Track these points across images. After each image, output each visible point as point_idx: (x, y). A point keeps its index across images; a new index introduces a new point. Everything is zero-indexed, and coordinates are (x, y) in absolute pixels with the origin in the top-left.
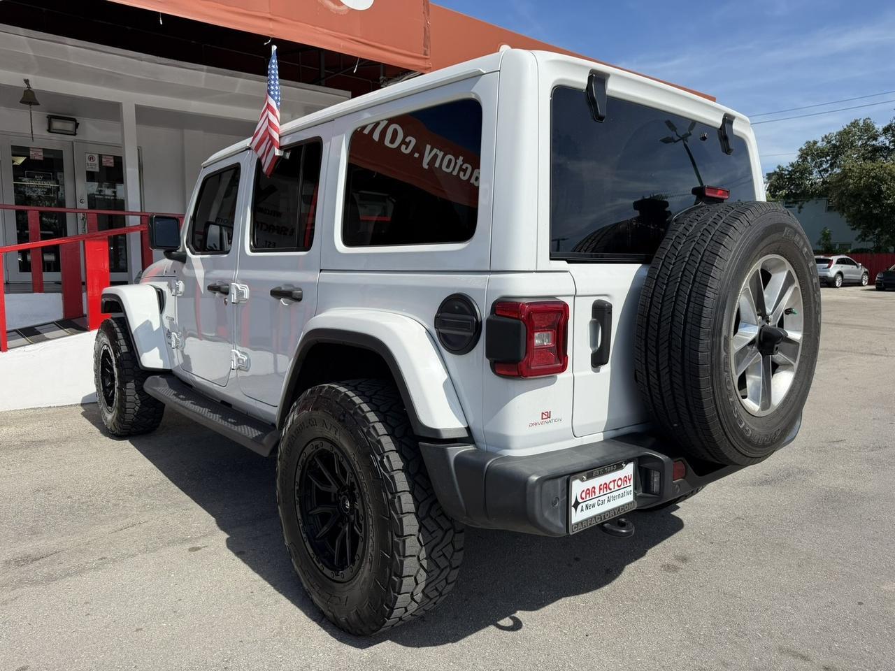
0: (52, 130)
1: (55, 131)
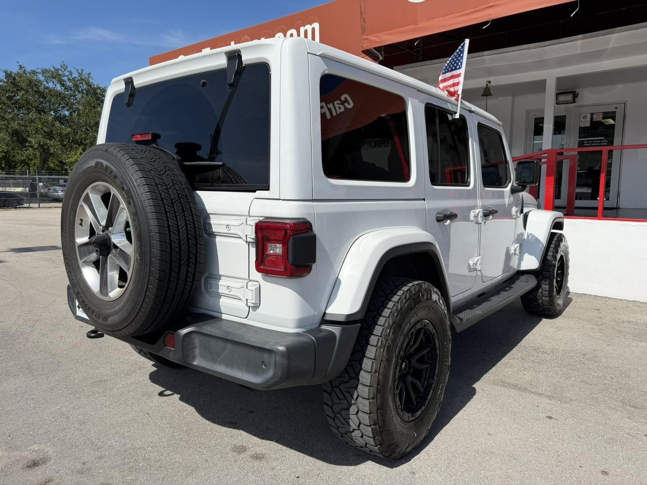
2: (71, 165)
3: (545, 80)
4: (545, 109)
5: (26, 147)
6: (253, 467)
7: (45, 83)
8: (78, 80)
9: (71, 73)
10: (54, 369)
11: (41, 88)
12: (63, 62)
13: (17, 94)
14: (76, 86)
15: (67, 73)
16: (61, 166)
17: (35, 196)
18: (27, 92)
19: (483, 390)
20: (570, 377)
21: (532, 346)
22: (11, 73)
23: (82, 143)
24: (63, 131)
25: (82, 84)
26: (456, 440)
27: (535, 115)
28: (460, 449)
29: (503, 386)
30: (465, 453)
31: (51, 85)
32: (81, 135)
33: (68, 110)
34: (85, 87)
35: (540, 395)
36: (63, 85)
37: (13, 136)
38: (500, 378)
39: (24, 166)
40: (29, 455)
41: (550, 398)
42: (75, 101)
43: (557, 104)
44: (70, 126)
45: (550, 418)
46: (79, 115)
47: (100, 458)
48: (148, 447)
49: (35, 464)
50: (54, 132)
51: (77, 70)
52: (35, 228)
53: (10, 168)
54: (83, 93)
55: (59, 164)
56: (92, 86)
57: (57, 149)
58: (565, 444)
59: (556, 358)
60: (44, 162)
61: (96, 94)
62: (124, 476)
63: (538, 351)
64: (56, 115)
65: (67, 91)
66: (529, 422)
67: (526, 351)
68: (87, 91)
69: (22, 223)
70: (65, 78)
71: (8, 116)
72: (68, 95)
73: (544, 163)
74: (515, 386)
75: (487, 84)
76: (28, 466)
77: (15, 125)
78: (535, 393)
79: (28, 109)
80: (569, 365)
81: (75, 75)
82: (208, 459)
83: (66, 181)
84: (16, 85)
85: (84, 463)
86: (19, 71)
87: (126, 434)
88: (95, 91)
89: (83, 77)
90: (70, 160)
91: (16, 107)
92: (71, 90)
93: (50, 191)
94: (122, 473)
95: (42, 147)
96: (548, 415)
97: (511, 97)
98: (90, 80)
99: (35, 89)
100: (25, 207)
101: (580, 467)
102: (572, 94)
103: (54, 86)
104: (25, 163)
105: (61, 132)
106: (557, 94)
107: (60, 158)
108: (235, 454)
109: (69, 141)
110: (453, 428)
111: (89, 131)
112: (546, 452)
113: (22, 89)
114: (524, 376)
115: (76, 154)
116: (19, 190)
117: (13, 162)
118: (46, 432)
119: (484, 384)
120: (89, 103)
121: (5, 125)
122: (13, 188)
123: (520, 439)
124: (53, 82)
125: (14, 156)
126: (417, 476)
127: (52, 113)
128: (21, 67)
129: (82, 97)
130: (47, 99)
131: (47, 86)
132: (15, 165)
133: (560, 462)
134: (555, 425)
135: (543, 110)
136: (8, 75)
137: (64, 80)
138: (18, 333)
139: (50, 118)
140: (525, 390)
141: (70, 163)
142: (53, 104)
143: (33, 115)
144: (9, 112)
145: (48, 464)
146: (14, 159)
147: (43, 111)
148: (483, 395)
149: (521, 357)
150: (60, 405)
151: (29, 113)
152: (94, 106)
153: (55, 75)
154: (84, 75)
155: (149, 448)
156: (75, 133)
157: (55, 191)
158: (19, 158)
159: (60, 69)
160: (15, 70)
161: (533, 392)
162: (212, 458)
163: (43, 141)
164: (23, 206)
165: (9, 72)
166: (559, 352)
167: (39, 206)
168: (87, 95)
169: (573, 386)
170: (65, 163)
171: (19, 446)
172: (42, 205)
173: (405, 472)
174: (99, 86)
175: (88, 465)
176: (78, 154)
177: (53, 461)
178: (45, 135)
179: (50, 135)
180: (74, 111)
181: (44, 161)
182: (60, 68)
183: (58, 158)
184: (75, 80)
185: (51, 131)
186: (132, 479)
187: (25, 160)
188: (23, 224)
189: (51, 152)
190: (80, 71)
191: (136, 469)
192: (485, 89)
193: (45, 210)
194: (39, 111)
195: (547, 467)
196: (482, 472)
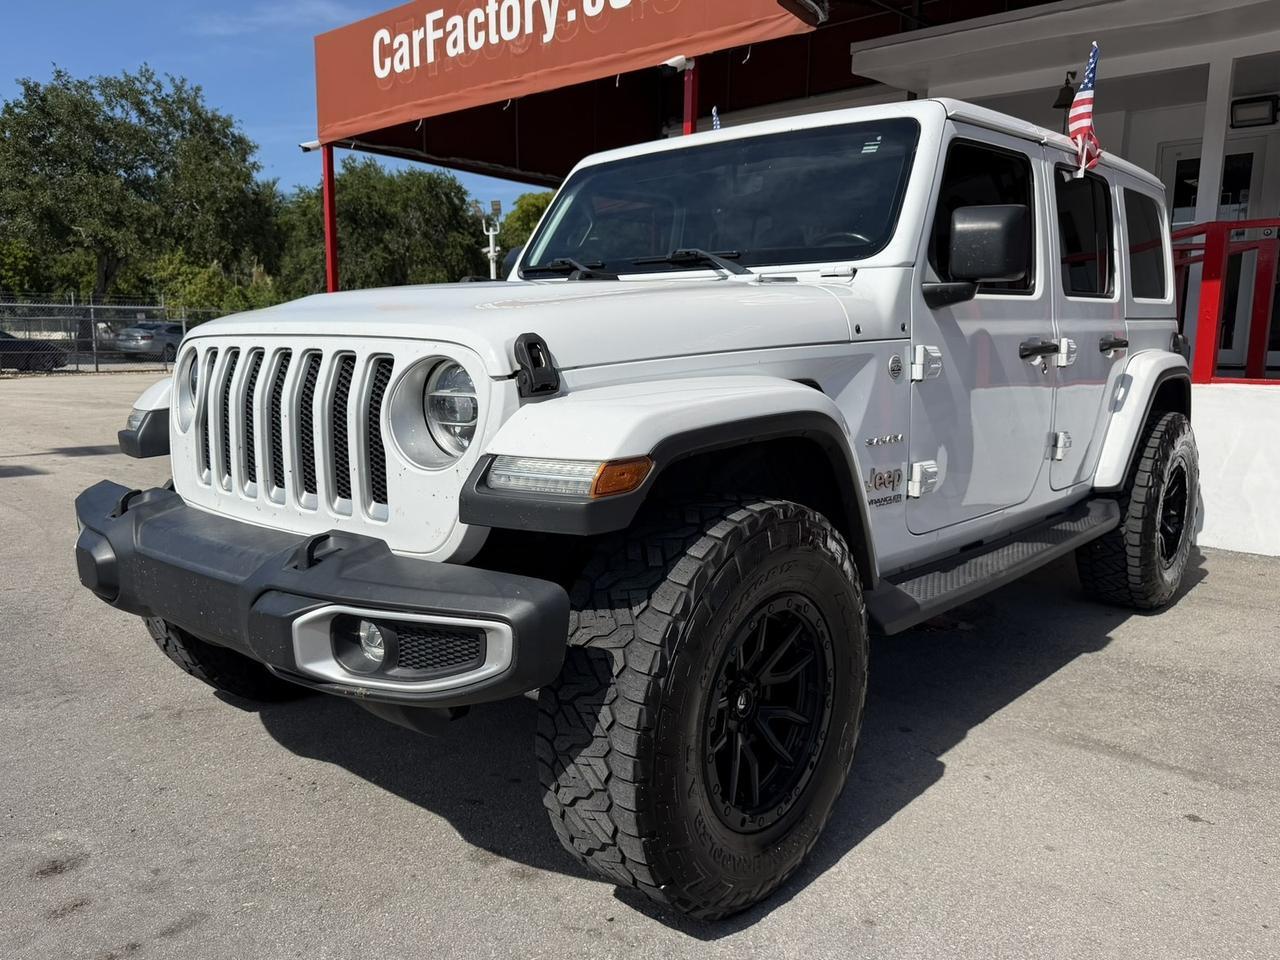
0: (1238, 124)
1: (1240, 124)
2: (162, 284)
3: (1208, 66)
4: (1204, 140)
5: (69, 245)
6: (515, 893)
7: (106, 108)
8: (173, 102)
9: (159, 86)
10: (106, 684)
11: (99, 121)
12: (146, 64)
13: (50, 133)
14: (169, 114)
15: (151, 87)
16: (141, 289)
17: (87, 347)
18: (69, 128)
19: (1037, 754)
20: (1243, 732)
21: (1155, 664)
22: (37, 85)
23: (182, 236)
24: (144, 211)
25: (182, 109)
26: (973, 857)
27: (1179, 154)
28: (981, 877)
29: (1085, 747)
30: (993, 887)
31: (118, 113)
32: (180, 219)
33: (153, 167)
34: (188, 116)
35: (1171, 768)
36: (142, 112)
37: (41, 219)
38: (1078, 731)
39: (68, 287)
40: (43, 849)
41: (1195, 776)
42: (168, 148)
43: (1232, 126)
44: (159, 201)
45: (1194, 818)
46: (176, 177)
47: (190, 861)
48: (291, 845)
49: (56, 868)
50: (124, 213)
51: (173, 80)
52: (88, 411)
53: (39, 290)
54: (184, 130)
55: (137, 283)
56: (203, 116)
57: (132, 250)
58: (1229, 878)
59: (1212, 693)
60: (107, 279)
61: (209, 130)
62: (237, 901)
63: (1170, 675)
64: (129, 175)
65: (153, 125)
66: (1145, 825)
67: (1141, 676)
68: (191, 125)
69: (59, 400)
70: (148, 98)
71: (31, 180)
72: (154, 133)
73: (1197, 259)
74: (1112, 749)
75: (1067, 80)
76: (42, 872)
77: (45, 198)
78: (1159, 765)
79: (73, 164)
80: (1242, 706)
81: (168, 89)
82: (418, 873)
83: (150, 315)
84: (48, 114)
85: (156, 872)
86: (55, 83)
87: (247, 817)
88: (208, 125)
89: (185, 96)
90: (159, 274)
91: (48, 161)
92: (159, 122)
93: (121, 337)
94: (233, 894)
95: (101, 244)
96: (1190, 812)
97: (1123, 113)
98: (199, 101)
99: (86, 121)
100: (69, 372)
101: (1265, 927)
102: (1270, 102)
103: (124, 116)
104: (70, 282)
105: (139, 212)
106: (1234, 104)
107: (140, 270)
108: (476, 865)
109: (155, 232)
110: (966, 832)
111: (197, 210)
112: (1182, 893)
113: (59, 122)
114: (1136, 728)
115: (171, 263)
116: (58, 336)
117: (47, 278)
118: (83, 807)
119: (1040, 741)
120: (196, 151)
121: (25, 198)
122: (45, 333)
123: (1122, 861)
124: (122, 106)
125: (47, 267)
126: (878, 929)
127: (121, 172)
128: (59, 74)
129: (183, 137)
130: (111, 143)
131: (111, 115)
132: (50, 285)
133: (1215, 915)
134: (1205, 835)
135: (1199, 143)
136: (31, 90)
137: (143, 103)
138: (39, 612)
139: (117, 184)
140: (1134, 757)
141: (161, 281)
142: (124, 154)
143: (82, 177)
144: (35, 173)
145: (83, 870)
146: (47, 274)
147: (102, 169)
148: (1036, 766)
149: (1129, 687)
150: (115, 754)
151: (73, 174)
152: (206, 157)
153: (126, 91)
154: (186, 92)
155: (294, 847)
156: (170, 214)
157: (130, 337)
158: (59, 270)
159: (138, 80)
160: (45, 80)
161: (1155, 763)
162: (425, 872)
163: (103, 232)
164: (64, 368)
165: (32, 85)
166: (1218, 679)
167: (97, 369)
168: (191, 132)
169: (1250, 752)
170: (149, 282)
171: (27, 832)
172: (102, 367)
173: (852, 919)
174: (218, 113)
175: (164, 876)
176: (176, 261)
177: (92, 864)
178: (106, 220)
179: (116, 220)
180: (167, 169)
181: (107, 277)
182: (138, 76)
183: (136, 271)
184: (166, 102)
185: (119, 211)
186: (254, 908)
187: (69, 275)
188: (63, 403)
189: (120, 256)
190: (178, 82)
191: (263, 888)
192: (1062, 90)
193: (108, 377)
194: (94, 169)
195: (1185, 923)
196: (1030, 927)
